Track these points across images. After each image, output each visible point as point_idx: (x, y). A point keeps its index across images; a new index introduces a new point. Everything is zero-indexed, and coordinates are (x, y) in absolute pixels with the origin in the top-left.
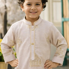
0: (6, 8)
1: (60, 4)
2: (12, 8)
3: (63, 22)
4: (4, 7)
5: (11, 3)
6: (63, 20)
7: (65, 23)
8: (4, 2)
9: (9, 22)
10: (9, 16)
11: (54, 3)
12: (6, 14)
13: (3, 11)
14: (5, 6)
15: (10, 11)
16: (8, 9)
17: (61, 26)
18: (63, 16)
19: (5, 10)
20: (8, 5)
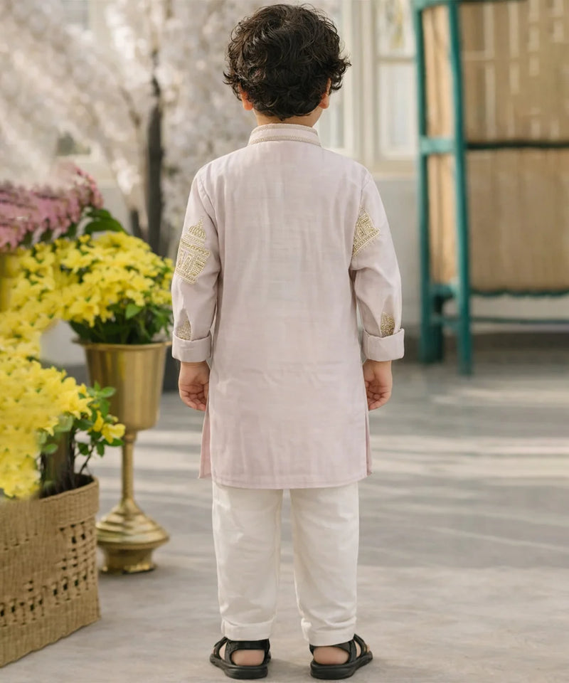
0: (157, 90)
1: (411, 72)
2: (187, 92)
3: (425, 160)
4: (150, 89)
5: (181, 66)
6: (426, 148)
7: (433, 165)
8: (151, 62)
9: (170, 159)
10: (174, 127)
11: (384, 70)
12: (157, 118)
13: (145, 107)
14: (155, 83)
15: (173, 104)
16: (168, 95)
17: (415, 175)
18: (424, 128)
19: (152, 102)
20: (166, 76)
